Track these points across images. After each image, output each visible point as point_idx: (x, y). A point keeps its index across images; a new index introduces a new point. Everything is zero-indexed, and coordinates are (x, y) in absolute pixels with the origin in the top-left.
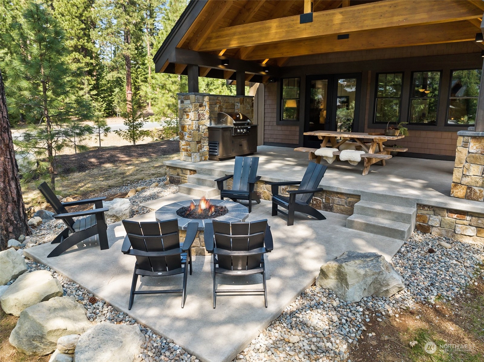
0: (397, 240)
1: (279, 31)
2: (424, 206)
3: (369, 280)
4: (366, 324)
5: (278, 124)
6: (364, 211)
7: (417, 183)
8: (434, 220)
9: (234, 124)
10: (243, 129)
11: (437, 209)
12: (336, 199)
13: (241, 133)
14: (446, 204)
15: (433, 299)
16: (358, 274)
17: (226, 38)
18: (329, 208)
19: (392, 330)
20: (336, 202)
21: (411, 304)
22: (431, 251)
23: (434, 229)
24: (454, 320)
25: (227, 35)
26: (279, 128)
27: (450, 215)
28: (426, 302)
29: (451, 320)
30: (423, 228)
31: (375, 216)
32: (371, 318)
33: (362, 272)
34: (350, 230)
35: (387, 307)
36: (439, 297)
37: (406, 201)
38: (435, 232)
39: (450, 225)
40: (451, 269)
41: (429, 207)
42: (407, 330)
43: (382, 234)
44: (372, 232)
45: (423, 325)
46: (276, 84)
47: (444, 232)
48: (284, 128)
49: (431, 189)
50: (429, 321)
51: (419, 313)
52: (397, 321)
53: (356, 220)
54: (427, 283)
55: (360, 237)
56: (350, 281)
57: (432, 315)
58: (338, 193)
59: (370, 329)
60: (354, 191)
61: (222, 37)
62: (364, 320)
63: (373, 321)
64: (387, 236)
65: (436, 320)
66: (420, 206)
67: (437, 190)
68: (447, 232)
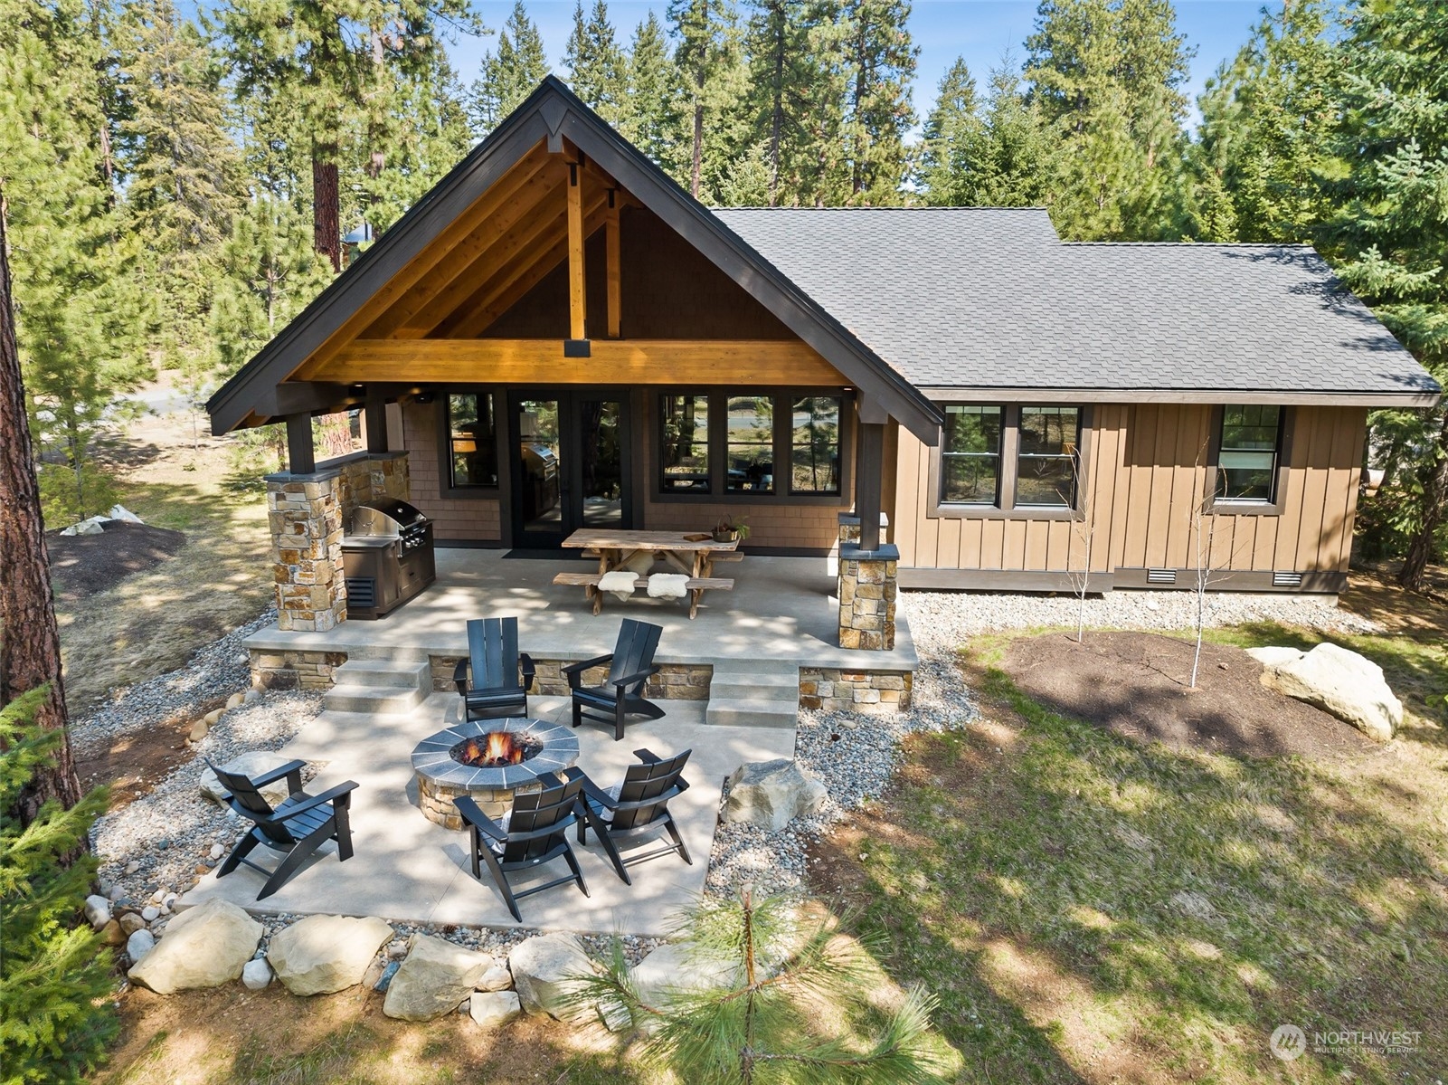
0: (786, 730)
1: (519, 363)
2: (809, 669)
3: (794, 797)
4: (805, 852)
5: (444, 496)
6: (727, 691)
7: (781, 625)
8: (825, 688)
9: (401, 533)
10: (413, 538)
11: (827, 672)
12: (671, 675)
13: (413, 547)
14: (838, 662)
15: (861, 803)
16: (782, 792)
17: (391, 362)
18: (662, 694)
19: (833, 849)
20: (671, 681)
21: (840, 815)
22: (836, 738)
23: (826, 701)
24: (889, 820)
25: (391, 357)
26: (449, 505)
27: (846, 677)
28: (854, 809)
29: (886, 821)
30: (811, 703)
31: (745, 697)
32: (806, 843)
33: (784, 788)
34: (714, 727)
35: (818, 826)
36: (867, 798)
37: (782, 665)
38: (827, 705)
39: (846, 692)
40: (867, 759)
41: (816, 669)
42: (849, 845)
43: (764, 724)
44: (747, 724)
45: (863, 834)
46: (433, 405)
47: (839, 704)
48: (460, 504)
49: (807, 636)
50: (866, 829)
51: (853, 823)
52: (836, 838)
53: (721, 709)
54: (848, 784)
55: (735, 736)
56: (774, 804)
57: (867, 822)
58: (672, 666)
59: (813, 855)
60: (702, 659)
61: (379, 359)
62: (801, 848)
63: (811, 845)
64: (770, 726)
65: (873, 825)
66: (805, 670)
67: (817, 636)
68: (844, 702)
